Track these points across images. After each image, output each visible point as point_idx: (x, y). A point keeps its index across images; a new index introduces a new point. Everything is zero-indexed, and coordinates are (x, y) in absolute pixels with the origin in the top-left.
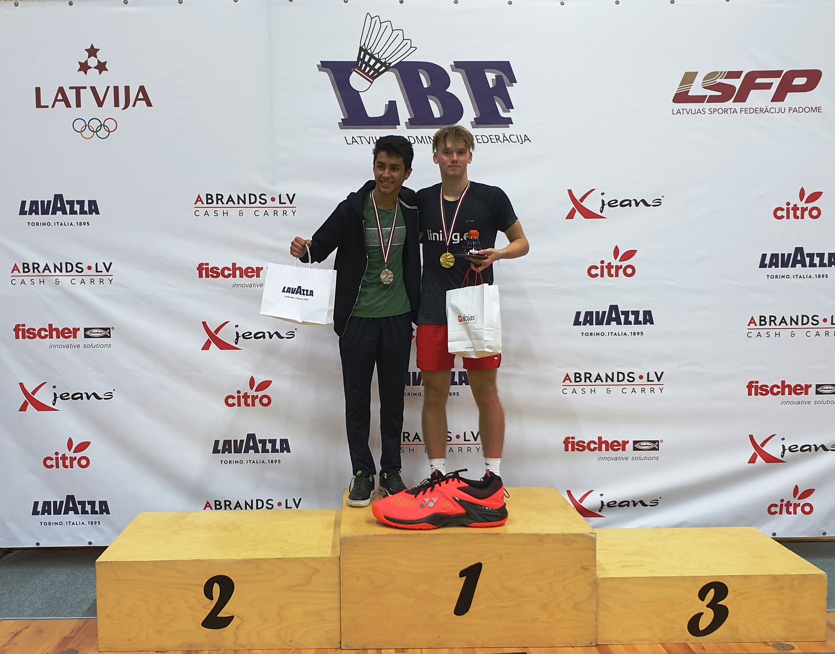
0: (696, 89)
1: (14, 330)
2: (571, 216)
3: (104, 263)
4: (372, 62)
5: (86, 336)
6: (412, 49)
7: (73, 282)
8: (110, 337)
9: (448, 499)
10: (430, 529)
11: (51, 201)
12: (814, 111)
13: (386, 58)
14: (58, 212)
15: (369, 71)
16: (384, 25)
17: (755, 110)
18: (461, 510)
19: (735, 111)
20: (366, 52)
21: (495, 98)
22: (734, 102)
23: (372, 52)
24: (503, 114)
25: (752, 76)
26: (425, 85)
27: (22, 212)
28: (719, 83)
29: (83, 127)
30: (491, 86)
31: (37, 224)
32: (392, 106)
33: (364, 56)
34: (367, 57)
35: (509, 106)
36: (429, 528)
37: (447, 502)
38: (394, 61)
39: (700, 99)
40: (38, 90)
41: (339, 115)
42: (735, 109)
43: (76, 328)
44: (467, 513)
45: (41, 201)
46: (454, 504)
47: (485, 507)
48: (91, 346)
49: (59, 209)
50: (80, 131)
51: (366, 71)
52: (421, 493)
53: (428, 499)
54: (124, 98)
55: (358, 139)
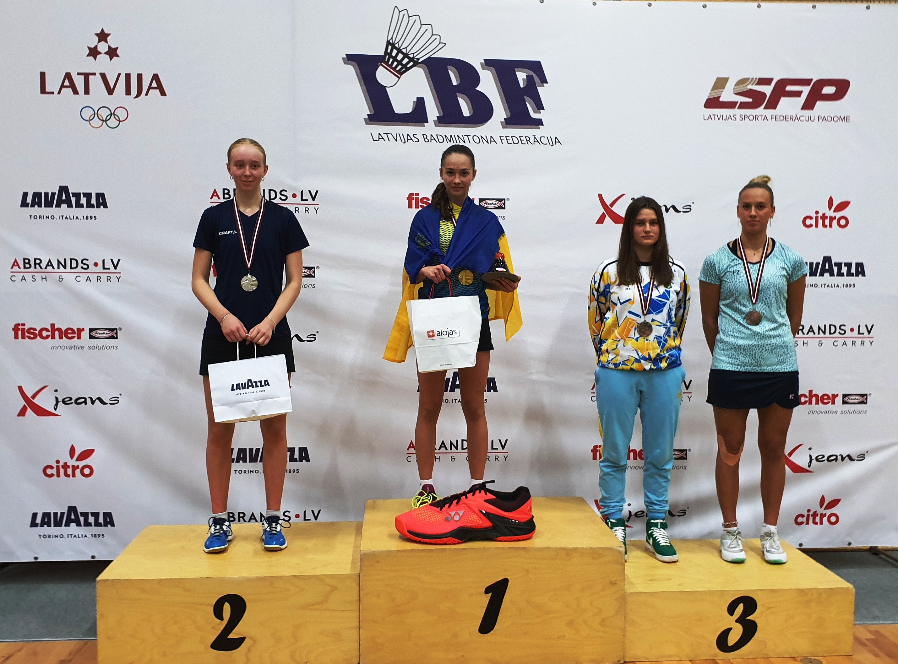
0: (727, 95)
1: (13, 329)
2: (601, 221)
3: (112, 260)
4: (400, 57)
5: (91, 337)
6: (442, 45)
7: (78, 279)
8: (117, 338)
9: (474, 512)
10: (455, 544)
11: (55, 193)
12: (842, 121)
13: (413, 54)
14: (62, 205)
15: (397, 66)
16: (412, 19)
17: (785, 118)
18: (488, 524)
19: (765, 118)
20: (393, 46)
21: (525, 97)
22: (765, 108)
23: (400, 46)
24: (534, 115)
25: (783, 83)
26: (455, 83)
27: (24, 204)
28: (751, 90)
29: (92, 115)
30: (522, 86)
31: (40, 217)
32: (420, 103)
33: (392, 51)
34: (395, 52)
35: (539, 106)
36: (454, 542)
37: (474, 516)
38: (422, 57)
39: (731, 105)
40: (43, 75)
41: (365, 110)
42: (766, 116)
43: (80, 329)
44: (493, 526)
45: (45, 193)
46: (480, 518)
47: (512, 520)
48: (97, 348)
49: (64, 202)
50: (87, 119)
51: (394, 66)
52: (447, 505)
53: (454, 512)
54: (135, 86)
55: (385, 136)
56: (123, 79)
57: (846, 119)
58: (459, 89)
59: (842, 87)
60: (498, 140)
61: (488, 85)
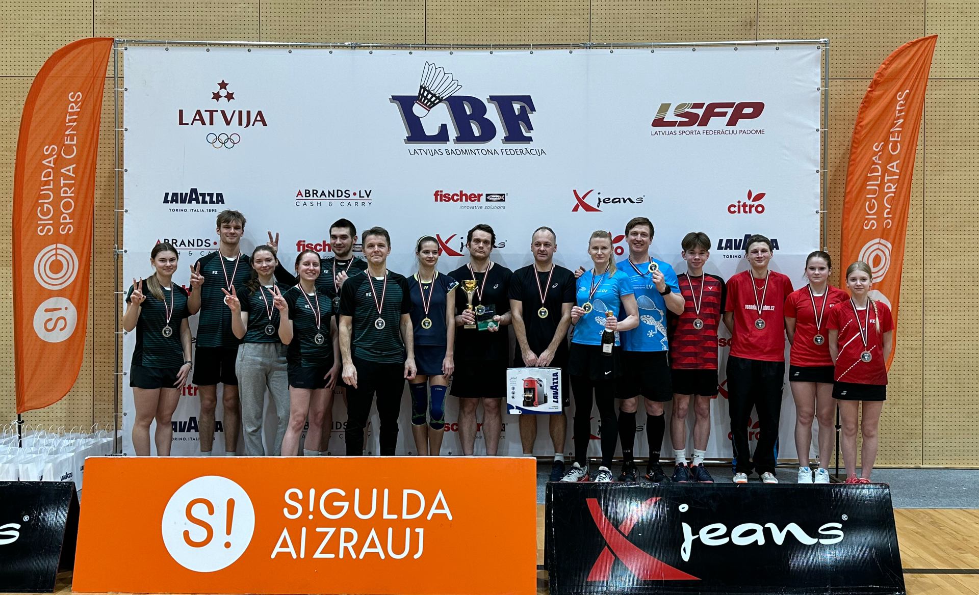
0: (670, 117)
2: (576, 209)
4: (430, 96)
6: (459, 87)
7: (202, 253)
11: (188, 193)
12: (758, 133)
13: (439, 93)
14: (193, 202)
15: (427, 103)
16: (438, 70)
17: (714, 132)
19: (699, 133)
20: (425, 89)
21: (520, 122)
22: (698, 125)
23: (429, 89)
24: (526, 134)
25: (712, 106)
26: (468, 113)
27: (166, 201)
28: (687, 112)
29: (215, 139)
30: (517, 114)
31: (177, 210)
32: (444, 128)
33: (424, 92)
34: (426, 93)
35: (530, 128)
38: (445, 96)
39: (672, 124)
40: (181, 112)
41: (405, 134)
42: (699, 131)
45: (180, 194)
49: (194, 200)
50: (212, 142)
51: (425, 103)
54: (245, 119)
55: (418, 151)
56: (237, 114)
57: (762, 132)
58: (471, 117)
59: (758, 108)
60: (500, 152)
61: (493, 114)
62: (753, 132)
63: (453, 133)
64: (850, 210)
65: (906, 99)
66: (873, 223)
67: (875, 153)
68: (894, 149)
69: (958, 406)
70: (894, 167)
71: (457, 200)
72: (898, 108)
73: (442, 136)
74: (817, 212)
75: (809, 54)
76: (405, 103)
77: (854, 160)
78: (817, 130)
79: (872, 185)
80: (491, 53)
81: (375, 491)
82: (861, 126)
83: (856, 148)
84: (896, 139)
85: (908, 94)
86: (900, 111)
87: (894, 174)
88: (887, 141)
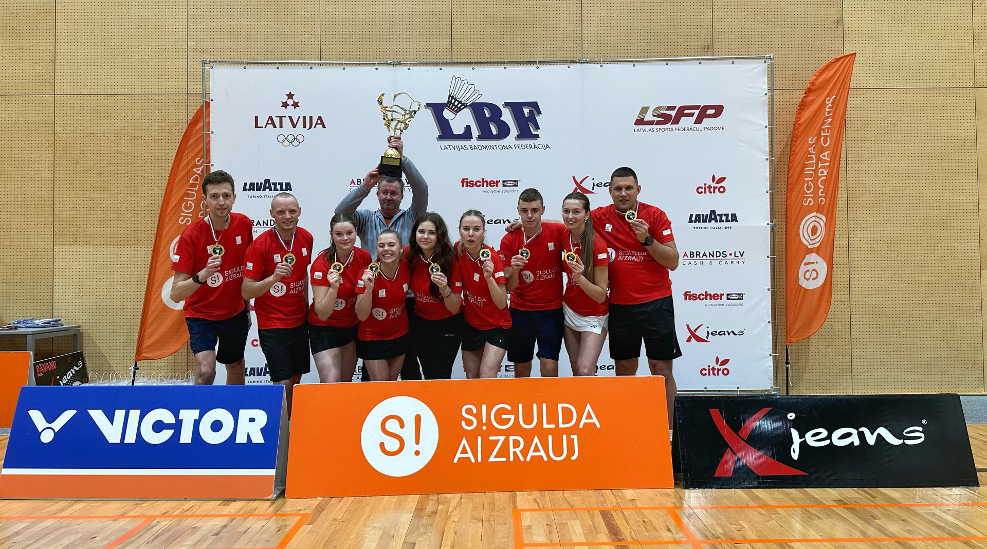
0: (649, 117)
4: (456, 103)
6: (480, 96)
11: (262, 183)
12: (720, 130)
13: (464, 101)
14: (267, 190)
15: (455, 108)
16: (463, 82)
17: (684, 129)
19: (672, 130)
20: (453, 97)
21: (529, 123)
22: (672, 124)
23: (456, 97)
24: (534, 133)
25: (683, 108)
26: (488, 116)
27: (245, 189)
28: (662, 113)
29: (284, 139)
30: (527, 116)
31: (254, 196)
32: (468, 128)
33: (452, 100)
34: (453, 100)
35: (537, 127)
38: (469, 102)
39: (651, 123)
40: (256, 118)
41: (437, 133)
42: (672, 128)
45: (257, 183)
49: (267, 188)
50: (281, 141)
51: (453, 108)
54: (309, 123)
55: (448, 147)
56: (301, 119)
57: (722, 128)
58: (490, 119)
59: (719, 110)
60: (513, 147)
61: (507, 116)
62: (716, 129)
63: (475, 132)
64: (792, 190)
65: (833, 103)
66: (810, 201)
67: (811, 145)
68: (825, 142)
69: (879, 346)
70: (825, 156)
71: (480, 186)
72: (827, 110)
73: (467, 135)
74: (767, 192)
75: (758, 67)
76: (437, 109)
77: (794, 151)
78: (766, 127)
79: (809, 171)
80: (505, 68)
81: (535, 406)
82: (799, 124)
83: (795, 141)
84: (826, 134)
85: (835, 99)
86: (829, 112)
87: (825, 161)
88: (819, 136)
